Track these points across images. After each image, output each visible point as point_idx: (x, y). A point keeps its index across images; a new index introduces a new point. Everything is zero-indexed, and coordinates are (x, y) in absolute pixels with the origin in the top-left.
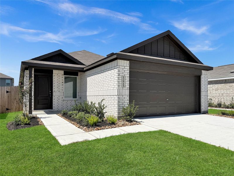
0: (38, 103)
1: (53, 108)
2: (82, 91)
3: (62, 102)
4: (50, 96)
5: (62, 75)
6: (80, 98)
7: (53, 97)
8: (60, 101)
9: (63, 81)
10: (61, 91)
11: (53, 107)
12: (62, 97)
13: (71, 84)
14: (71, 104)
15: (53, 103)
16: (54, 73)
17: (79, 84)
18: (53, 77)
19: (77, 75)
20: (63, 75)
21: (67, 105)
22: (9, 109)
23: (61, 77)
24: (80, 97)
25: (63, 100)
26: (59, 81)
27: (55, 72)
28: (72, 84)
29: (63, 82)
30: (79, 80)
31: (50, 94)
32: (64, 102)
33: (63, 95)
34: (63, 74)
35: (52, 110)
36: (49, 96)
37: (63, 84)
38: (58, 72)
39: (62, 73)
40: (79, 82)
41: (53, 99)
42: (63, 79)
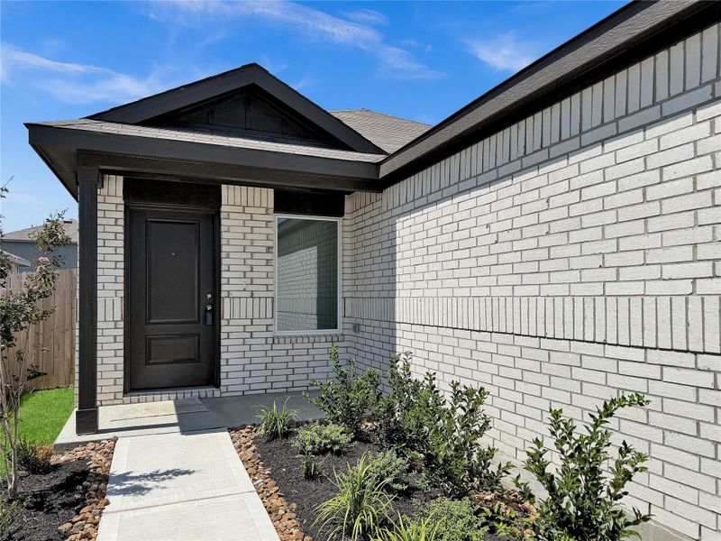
0: (148, 357)
1: (223, 382)
2: (367, 294)
3: (269, 347)
4: (209, 321)
5: (263, 211)
6: (356, 327)
7: (223, 323)
8: (258, 343)
9: (269, 244)
10: (260, 292)
11: (223, 376)
12: (269, 322)
13: (307, 258)
14: (310, 358)
15: (223, 356)
16: (224, 201)
17: (346, 259)
18: (223, 222)
19: (340, 213)
20: (271, 211)
21: (291, 365)
22: (40, 374)
23: (263, 224)
24: (353, 321)
25: (270, 341)
26: (252, 240)
27: (231, 196)
28: (315, 256)
29: (269, 249)
30: (346, 235)
31: (206, 311)
32: (275, 347)
33: (269, 315)
34: (271, 205)
35: (217, 393)
36: (206, 322)
37: (269, 256)
38: (244, 198)
39: (264, 200)
40: (347, 247)
41: (223, 336)
42: (269, 231)
